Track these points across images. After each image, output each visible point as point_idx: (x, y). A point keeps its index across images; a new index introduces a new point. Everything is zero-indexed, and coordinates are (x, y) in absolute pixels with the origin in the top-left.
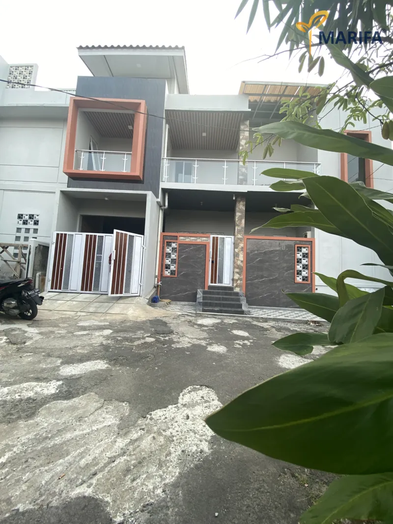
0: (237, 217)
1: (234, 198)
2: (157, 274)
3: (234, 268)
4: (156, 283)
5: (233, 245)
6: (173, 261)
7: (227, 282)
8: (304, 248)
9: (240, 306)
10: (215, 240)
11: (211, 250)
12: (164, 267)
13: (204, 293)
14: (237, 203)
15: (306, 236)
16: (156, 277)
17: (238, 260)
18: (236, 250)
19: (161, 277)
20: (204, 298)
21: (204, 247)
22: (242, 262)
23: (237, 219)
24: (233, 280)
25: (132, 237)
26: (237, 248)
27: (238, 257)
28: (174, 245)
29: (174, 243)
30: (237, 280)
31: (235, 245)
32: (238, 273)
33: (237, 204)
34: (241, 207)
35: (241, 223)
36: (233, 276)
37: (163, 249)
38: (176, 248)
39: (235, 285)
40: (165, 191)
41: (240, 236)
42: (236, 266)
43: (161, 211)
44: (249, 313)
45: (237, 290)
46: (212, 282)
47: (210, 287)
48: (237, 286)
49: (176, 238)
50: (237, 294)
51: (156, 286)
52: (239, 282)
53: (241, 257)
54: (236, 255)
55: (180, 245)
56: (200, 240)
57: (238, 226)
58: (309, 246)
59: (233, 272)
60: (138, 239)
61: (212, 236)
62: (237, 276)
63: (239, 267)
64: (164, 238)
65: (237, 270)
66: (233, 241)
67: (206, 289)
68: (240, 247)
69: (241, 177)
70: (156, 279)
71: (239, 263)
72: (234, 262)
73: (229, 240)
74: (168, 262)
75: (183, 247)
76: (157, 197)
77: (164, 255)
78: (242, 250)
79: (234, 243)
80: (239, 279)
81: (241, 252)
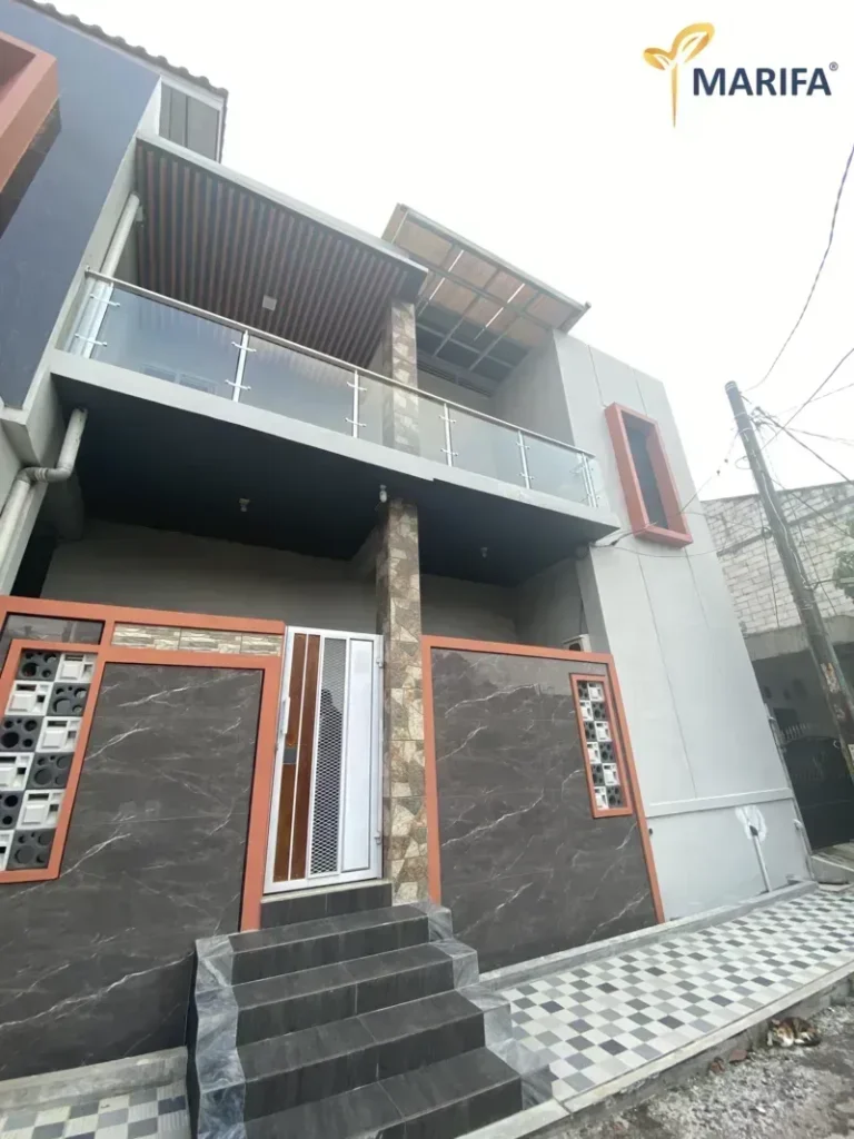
0: (393, 565)
1: (384, 497)
3: (389, 779)
5: (378, 676)
6: (48, 770)
7: (355, 862)
8: (593, 685)
10: (306, 647)
11: (286, 697)
15: (577, 647)
17: (404, 739)
18: (395, 695)
21: (255, 676)
22: (420, 746)
23: (393, 572)
24: (385, 842)
26: (399, 686)
27: (406, 727)
28: (69, 671)
29: (74, 656)
30: (404, 843)
31: (390, 674)
32: (405, 802)
33: (393, 521)
35: (407, 587)
36: (386, 823)
38: (82, 689)
39: (396, 868)
41: (406, 636)
42: (392, 768)
45: (406, 895)
46: (280, 874)
48: (404, 876)
49: (94, 629)
50: (418, 930)
52: (412, 850)
53: (417, 725)
54: (390, 719)
56: (232, 646)
57: (400, 595)
58: (603, 678)
59: (385, 802)
61: (292, 631)
62: (402, 823)
63: (410, 775)
64: (7, 626)
65: (401, 790)
66: (378, 653)
67: (250, 928)
68: (410, 680)
71: (409, 752)
72: (387, 753)
73: (362, 650)
75: (127, 679)
78: (418, 696)
79: (385, 666)
80: (415, 834)
81: (415, 703)
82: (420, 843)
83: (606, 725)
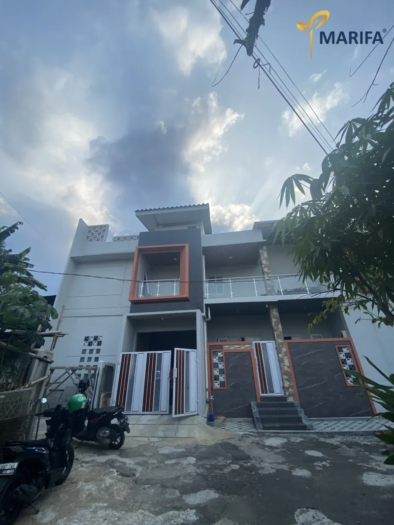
0: (273, 323)
1: (267, 307)
2: (207, 387)
3: (282, 374)
4: (208, 397)
5: (276, 351)
6: (222, 372)
7: (278, 391)
8: (345, 348)
9: (300, 420)
10: (258, 346)
11: (256, 357)
12: (213, 378)
13: (259, 406)
14: (271, 310)
15: (342, 336)
16: (206, 390)
17: (284, 366)
18: (280, 355)
19: (212, 390)
20: (260, 413)
21: (248, 353)
22: (288, 367)
23: (274, 325)
24: (284, 388)
25: (188, 352)
26: (280, 353)
27: (284, 363)
28: (220, 354)
29: (219, 352)
30: (288, 388)
31: (278, 351)
32: (286, 379)
33: (271, 312)
34: (275, 313)
35: (278, 328)
36: (283, 384)
37: (210, 360)
38: (222, 357)
39: (287, 393)
40: (207, 305)
41: (280, 341)
42: (283, 373)
43: (205, 323)
44: (312, 428)
45: (291, 399)
46: (263, 392)
47: (263, 399)
48: (289, 395)
49: (221, 347)
50: (292, 405)
51: (208, 400)
52: (290, 390)
53: (287, 362)
54: (280, 361)
55: (226, 354)
56: (244, 347)
57: (276, 331)
58: (349, 345)
59: (282, 379)
60: (192, 353)
61: (254, 342)
62: (287, 384)
63: (286, 373)
64: (210, 348)
65: (285, 377)
66: (275, 346)
67: (259, 401)
68: (283, 352)
69: (268, 289)
70: (207, 392)
71: (286, 368)
72: (281, 369)
73: (270, 345)
74: (216, 372)
75: (228, 356)
76: (203, 312)
77: (212, 366)
78: (286, 355)
79: (276, 348)
80: (290, 387)
81: (285, 357)
82: (292, 389)
83: (351, 360)
